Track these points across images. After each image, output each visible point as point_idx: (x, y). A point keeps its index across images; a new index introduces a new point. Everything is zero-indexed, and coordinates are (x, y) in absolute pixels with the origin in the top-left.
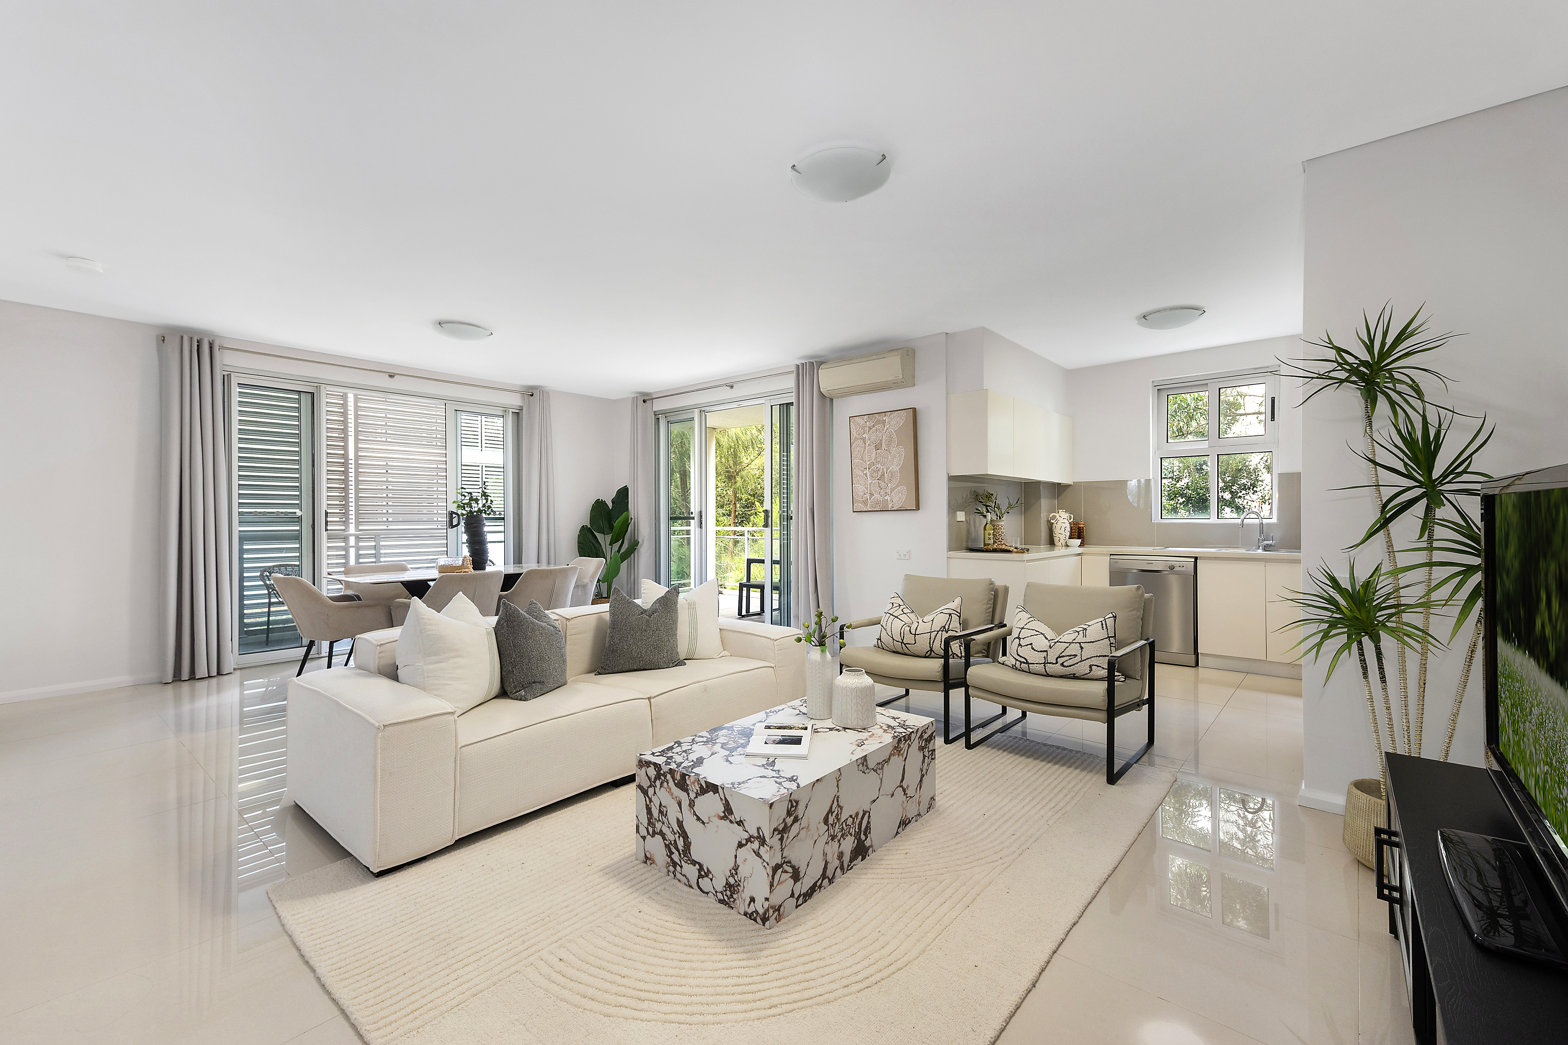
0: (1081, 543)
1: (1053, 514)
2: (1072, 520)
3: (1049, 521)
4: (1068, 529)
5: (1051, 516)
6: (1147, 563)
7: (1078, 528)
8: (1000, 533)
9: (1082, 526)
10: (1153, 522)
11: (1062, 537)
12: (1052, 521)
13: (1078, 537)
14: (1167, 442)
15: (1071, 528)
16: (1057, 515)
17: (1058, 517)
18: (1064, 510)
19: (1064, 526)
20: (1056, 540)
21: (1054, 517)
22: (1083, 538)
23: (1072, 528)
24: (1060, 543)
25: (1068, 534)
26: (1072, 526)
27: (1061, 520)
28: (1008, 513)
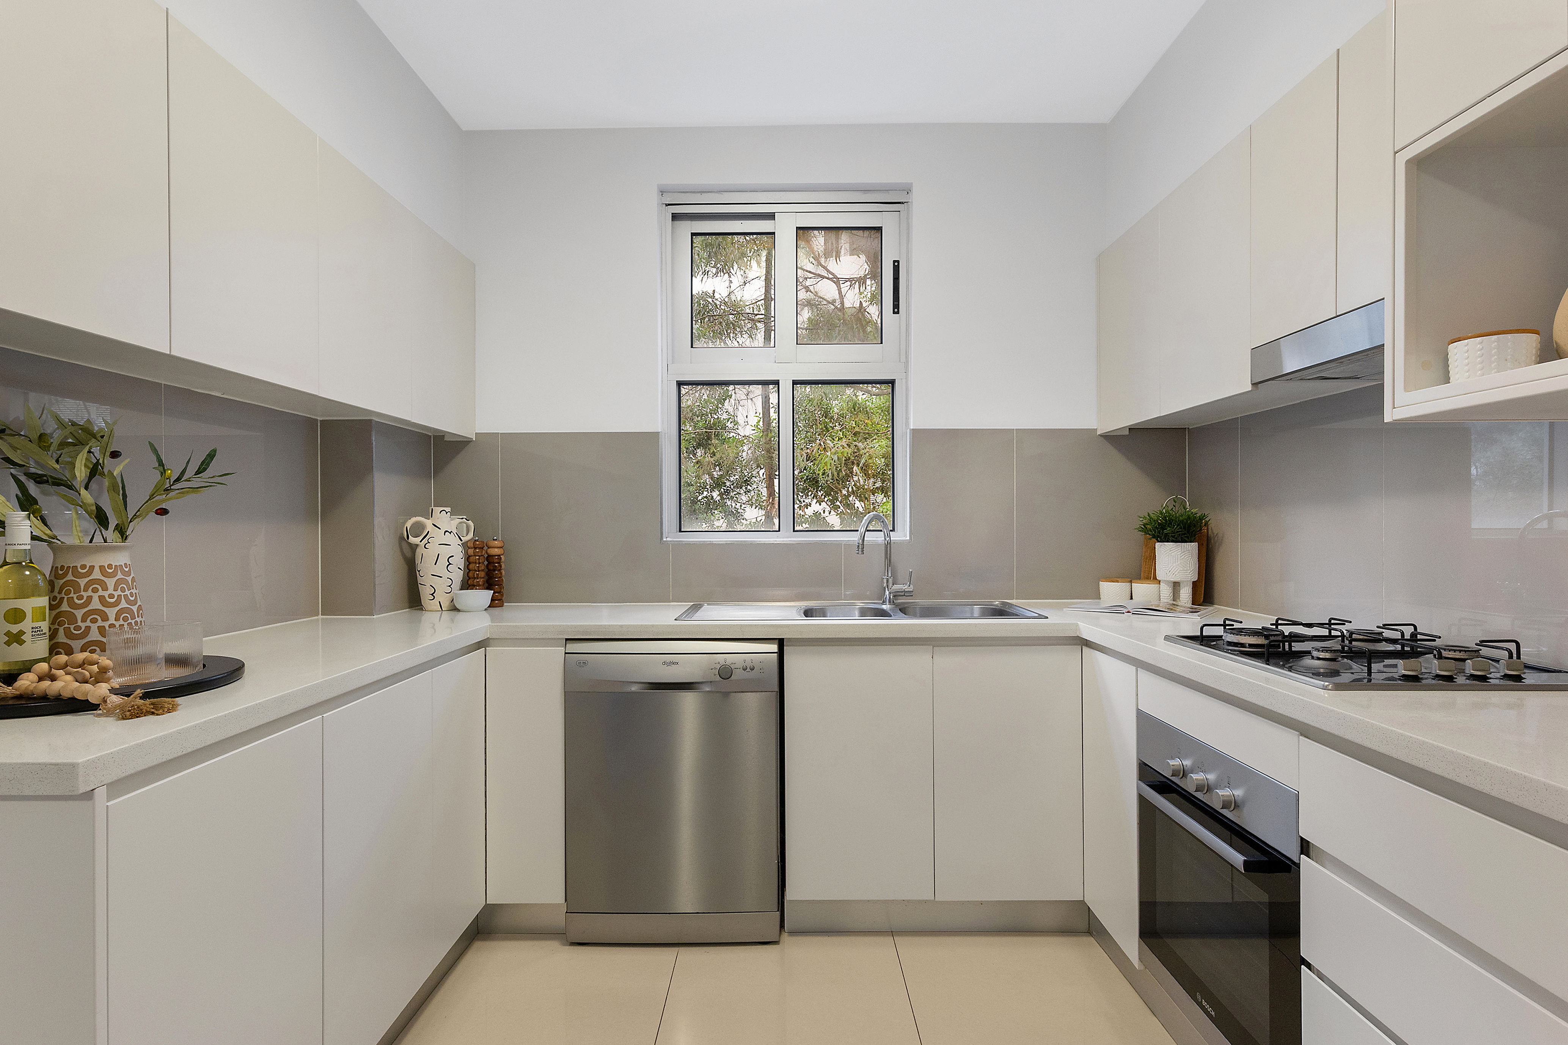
0: (492, 600)
1: (414, 519)
2: (471, 535)
3: (403, 540)
4: (459, 561)
5: (409, 524)
6: (665, 663)
7: (487, 559)
8: (96, 604)
9: (496, 551)
10: (665, 540)
11: (441, 586)
12: (412, 540)
13: (487, 581)
14: (692, 347)
15: (468, 559)
16: (428, 523)
17: (429, 527)
18: (448, 509)
19: (445, 552)
20: (425, 592)
21: (418, 529)
22: (500, 585)
23: (472, 559)
24: (436, 602)
25: (458, 576)
26: (471, 552)
27: (438, 536)
28: (163, 512)
